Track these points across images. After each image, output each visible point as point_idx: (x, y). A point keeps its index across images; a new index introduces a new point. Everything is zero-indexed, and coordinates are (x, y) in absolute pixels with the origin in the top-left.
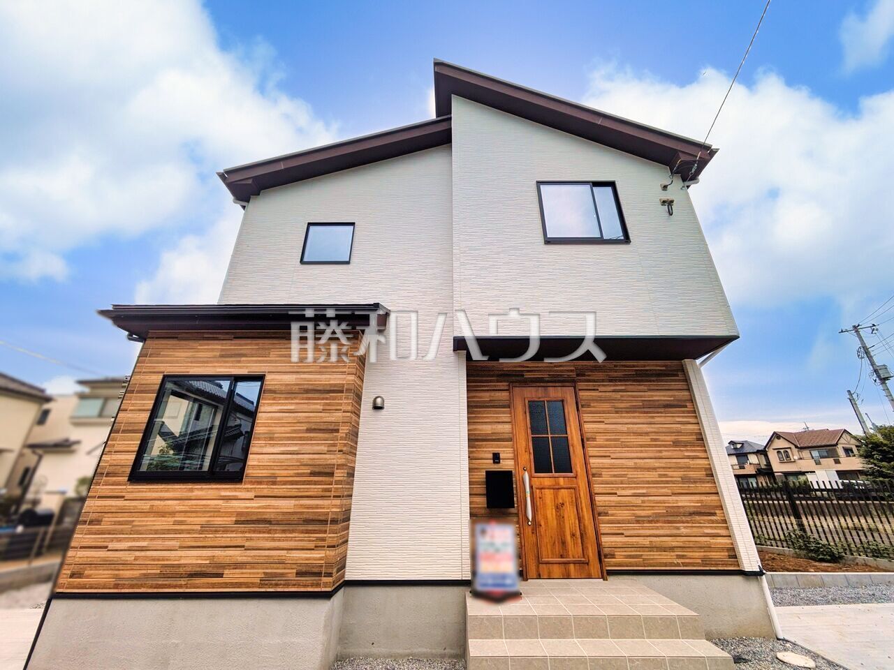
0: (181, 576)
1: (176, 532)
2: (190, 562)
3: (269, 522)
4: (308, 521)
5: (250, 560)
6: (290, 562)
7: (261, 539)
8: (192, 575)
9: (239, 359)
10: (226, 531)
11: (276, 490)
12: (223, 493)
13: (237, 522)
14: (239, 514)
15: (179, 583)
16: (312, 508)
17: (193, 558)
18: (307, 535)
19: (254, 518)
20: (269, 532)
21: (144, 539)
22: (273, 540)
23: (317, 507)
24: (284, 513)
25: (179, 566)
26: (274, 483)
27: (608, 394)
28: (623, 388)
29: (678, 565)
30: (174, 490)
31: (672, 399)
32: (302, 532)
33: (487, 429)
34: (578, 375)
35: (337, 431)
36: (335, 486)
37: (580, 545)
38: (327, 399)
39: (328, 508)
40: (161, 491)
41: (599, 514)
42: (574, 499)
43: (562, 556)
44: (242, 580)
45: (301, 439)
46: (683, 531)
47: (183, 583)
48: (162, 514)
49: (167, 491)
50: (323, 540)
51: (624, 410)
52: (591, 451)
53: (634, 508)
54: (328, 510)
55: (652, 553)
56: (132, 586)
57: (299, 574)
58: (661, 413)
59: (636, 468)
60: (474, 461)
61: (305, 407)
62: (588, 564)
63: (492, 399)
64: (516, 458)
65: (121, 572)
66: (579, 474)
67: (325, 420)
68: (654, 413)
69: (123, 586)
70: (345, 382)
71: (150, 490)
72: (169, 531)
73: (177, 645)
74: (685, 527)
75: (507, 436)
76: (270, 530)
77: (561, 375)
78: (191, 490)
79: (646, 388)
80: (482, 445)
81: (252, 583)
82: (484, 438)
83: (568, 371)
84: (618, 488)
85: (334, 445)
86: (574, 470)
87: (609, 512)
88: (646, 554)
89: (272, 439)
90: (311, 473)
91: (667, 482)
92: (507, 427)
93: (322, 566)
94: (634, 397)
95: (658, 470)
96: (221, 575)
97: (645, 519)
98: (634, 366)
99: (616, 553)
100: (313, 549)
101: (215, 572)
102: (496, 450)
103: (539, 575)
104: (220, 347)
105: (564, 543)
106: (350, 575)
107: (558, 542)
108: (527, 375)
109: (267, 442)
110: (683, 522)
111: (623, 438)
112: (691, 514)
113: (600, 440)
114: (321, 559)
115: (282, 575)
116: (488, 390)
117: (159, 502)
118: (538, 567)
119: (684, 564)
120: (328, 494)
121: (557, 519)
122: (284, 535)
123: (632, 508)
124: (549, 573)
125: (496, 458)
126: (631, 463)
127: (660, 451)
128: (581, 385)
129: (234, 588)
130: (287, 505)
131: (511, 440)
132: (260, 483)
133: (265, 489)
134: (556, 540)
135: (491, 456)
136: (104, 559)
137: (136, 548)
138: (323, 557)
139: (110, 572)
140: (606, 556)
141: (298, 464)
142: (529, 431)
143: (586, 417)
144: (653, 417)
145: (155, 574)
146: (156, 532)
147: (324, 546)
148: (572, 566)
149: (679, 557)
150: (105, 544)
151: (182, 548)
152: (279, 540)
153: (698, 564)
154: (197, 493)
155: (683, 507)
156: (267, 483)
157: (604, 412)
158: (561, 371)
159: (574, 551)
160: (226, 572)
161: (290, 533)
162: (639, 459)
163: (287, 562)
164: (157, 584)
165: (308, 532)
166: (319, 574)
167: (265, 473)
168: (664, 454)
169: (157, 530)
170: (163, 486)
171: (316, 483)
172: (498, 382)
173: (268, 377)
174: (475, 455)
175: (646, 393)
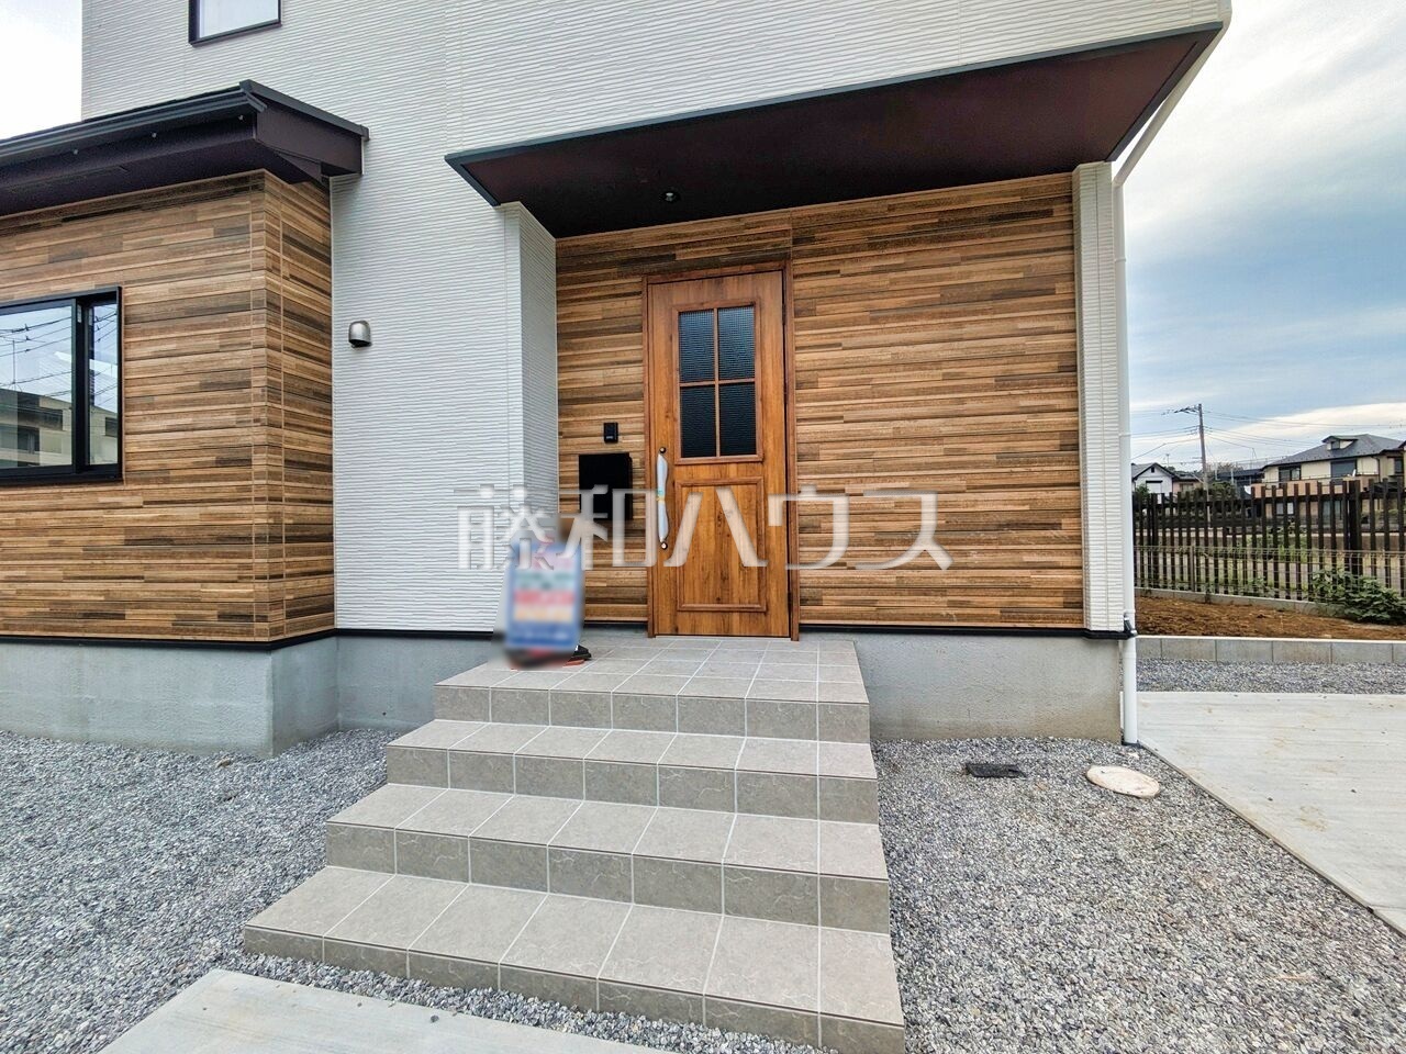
0: (74, 616)
1: (55, 556)
2: (81, 597)
3: (169, 541)
4: (223, 540)
5: (153, 596)
6: (208, 600)
7: (165, 567)
8: (88, 615)
9: (77, 262)
10: (116, 556)
11: (171, 492)
12: (102, 499)
13: (128, 542)
14: (128, 530)
15: (76, 625)
16: (226, 518)
17: (84, 593)
18: (224, 560)
19: (149, 535)
20: (172, 556)
21: (21, 567)
22: (180, 567)
23: (233, 516)
24: (188, 528)
25: (69, 603)
26: (167, 480)
27: (859, 279)
28: (900, 260)
29: (949, 617)
30: (38, 496)
31: (1021, 275)
32: (217, 556)
33: (595, 377)
34: (796, 242)
35: (247, 384)
36: (256, 482)
37: (756, 582)
38: (224, 324)
39: (250, 518)
41: (802, 529)
42: (754, 502)
43: (719, 601)
44: (150, 624)
45: (193, 403)
46: (975, 558)
47: (81, 625)
48: (32, 531)
49: (30, 498)
50: (249, 567)
51: (891, 313)
52: (803, 408)
53: (877, 517)
54: (250, 522)
55: (898, 598)
56: (23, 628)
57: (222, 616)
58: (983, 312)
59: (896, 439)
60: (570, 441)
61: (190, 344)
62: (765, 613)
63: (606, 314)
64: (647, 431)
65: (7, 609)
66: (769, 455)
67: (227, 365)
68: (967, 313)
69: (14, 627)
70: (249, 288)
73: (92, 701)
74: (979, 551)
75: (632, 389)
76: (174, 553)
77: (758, 246)
78: (60, 496)
79: (958, 255)
80: (584, 410)
81: (165, 628)
82: (590, 395)
83: (775, 234)
84: (848, 480)
85: (246, 411)
86: (759, 450)
87: (823, 525)
88: (884, 600)
89: (151, 406)
90: (217, 462)
91: (963, 465)
92: (634, 372)
93: (251, 606)
94: (923, 281)
95: (945, 440)
96: (121, 616)
97: (895, 537)
98: (937, 203)
99: (824, 597)
100: (236, 582)
101: (112, 611)
102: (611, 418)
103: (677, 630)
104: (45, 243)
105: (725, 578)
106: (342, 622)
107: (715, 578)
108: (683, 255)
109: (146, 412)
110: (979, 542)
111: (879, 377)
112: (1000, 527)
113: (826, 384)
114: (249, 595)
115: (201, 617)
116: (599, 298)
118: (675, 615)
119: (960, 617)
120: (245, 495)
121: (716, 539)
122: (193, 561)
123: (871, 517)
124: (694, 627)
125: (611, 432)
126: (886, 429)
127: (961, 401)
128: (800, 265)
129: (141, 633)
130: (189, 515)
131: (639, 396)
132: (147, 481)
133: (156, 491)
134: (712, 572)
135: (600, 429)
138: (251, 593)
140: (804, 601)
141: (196, 447)
142: (676, 376)
143: (804, 337)
144: (959, 325)
145: (45, 613)
147: (251, 577)
148: (736, 617)
149: (952, 604)
151: (68, 578)
152: (188, 568)
153: (992, 618)
154: (67, 500)
155: (987, 513)
156: (156, 481)
157: (845, 323)
158: (759, 237)
159: (743, 593)
160: (128, 612)
161: (201, 558)
162: (909, 419)
163: (203, 600)
165: (225, 555)
166: (248, 617)
167: (151, 464)
168: (971, 406)
170: (23, 491)
171: (227, 478)
172: (620, 277)
173: (128, 292)
174: (573, 429)
175: (955, 269)
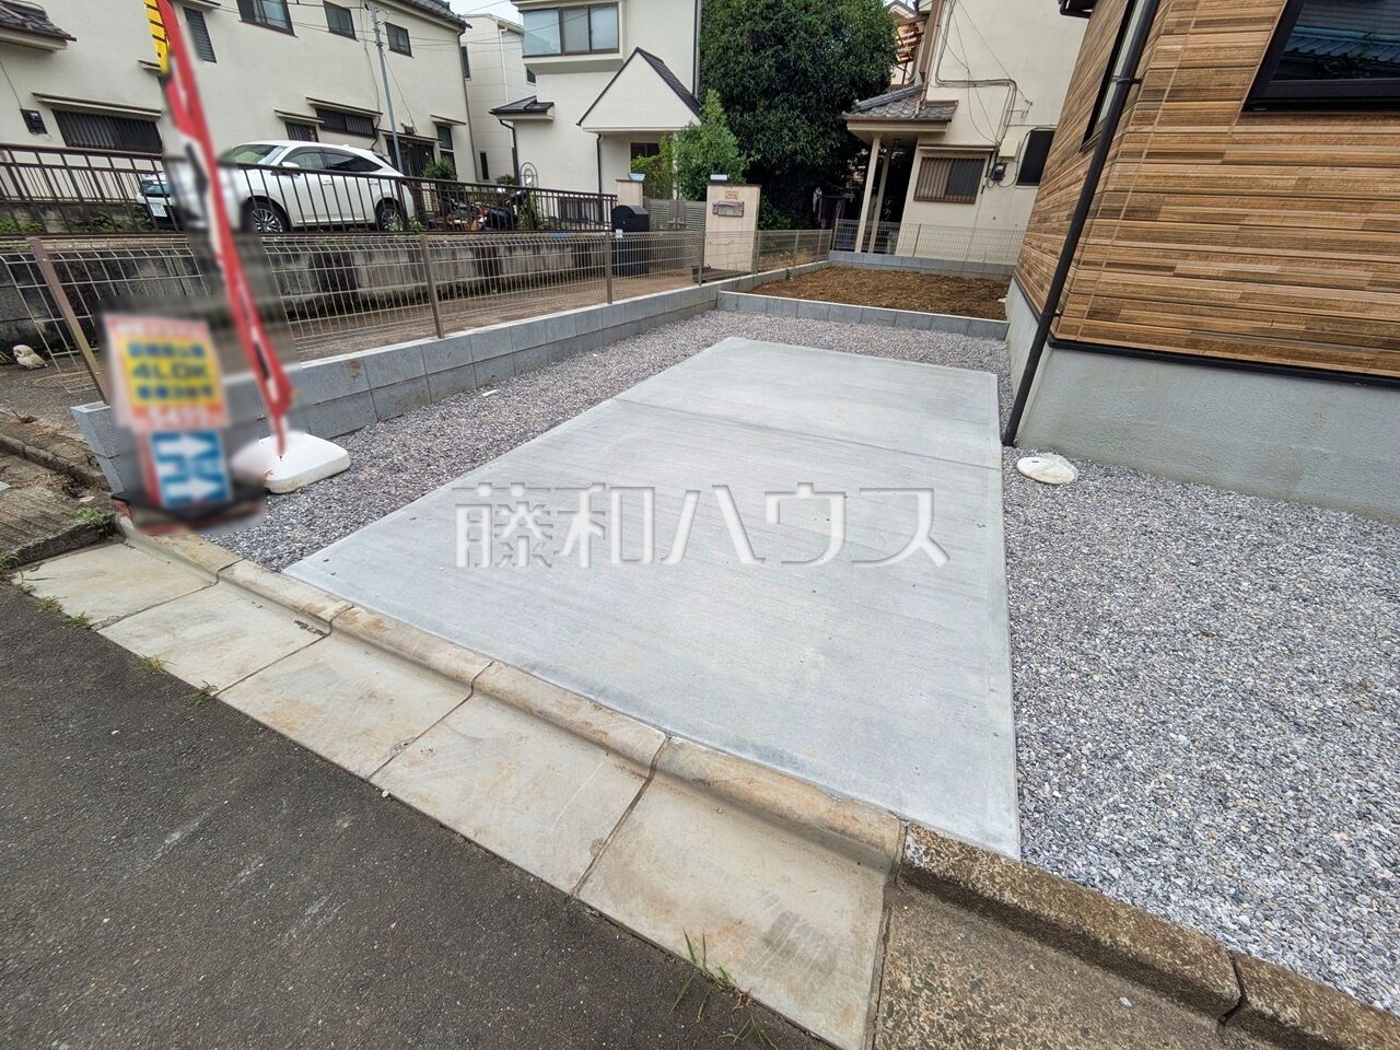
40: (1339, 142)
71: (1304, 139)
72: (1345, 245)
117: (1327, 171)
136: (1164, 291)
137: (1244, 276)
139: (1179, 317)
146: (1307, 244)
150: (1169, 262)
164: (1295, 351)
169: (1313, 240)
